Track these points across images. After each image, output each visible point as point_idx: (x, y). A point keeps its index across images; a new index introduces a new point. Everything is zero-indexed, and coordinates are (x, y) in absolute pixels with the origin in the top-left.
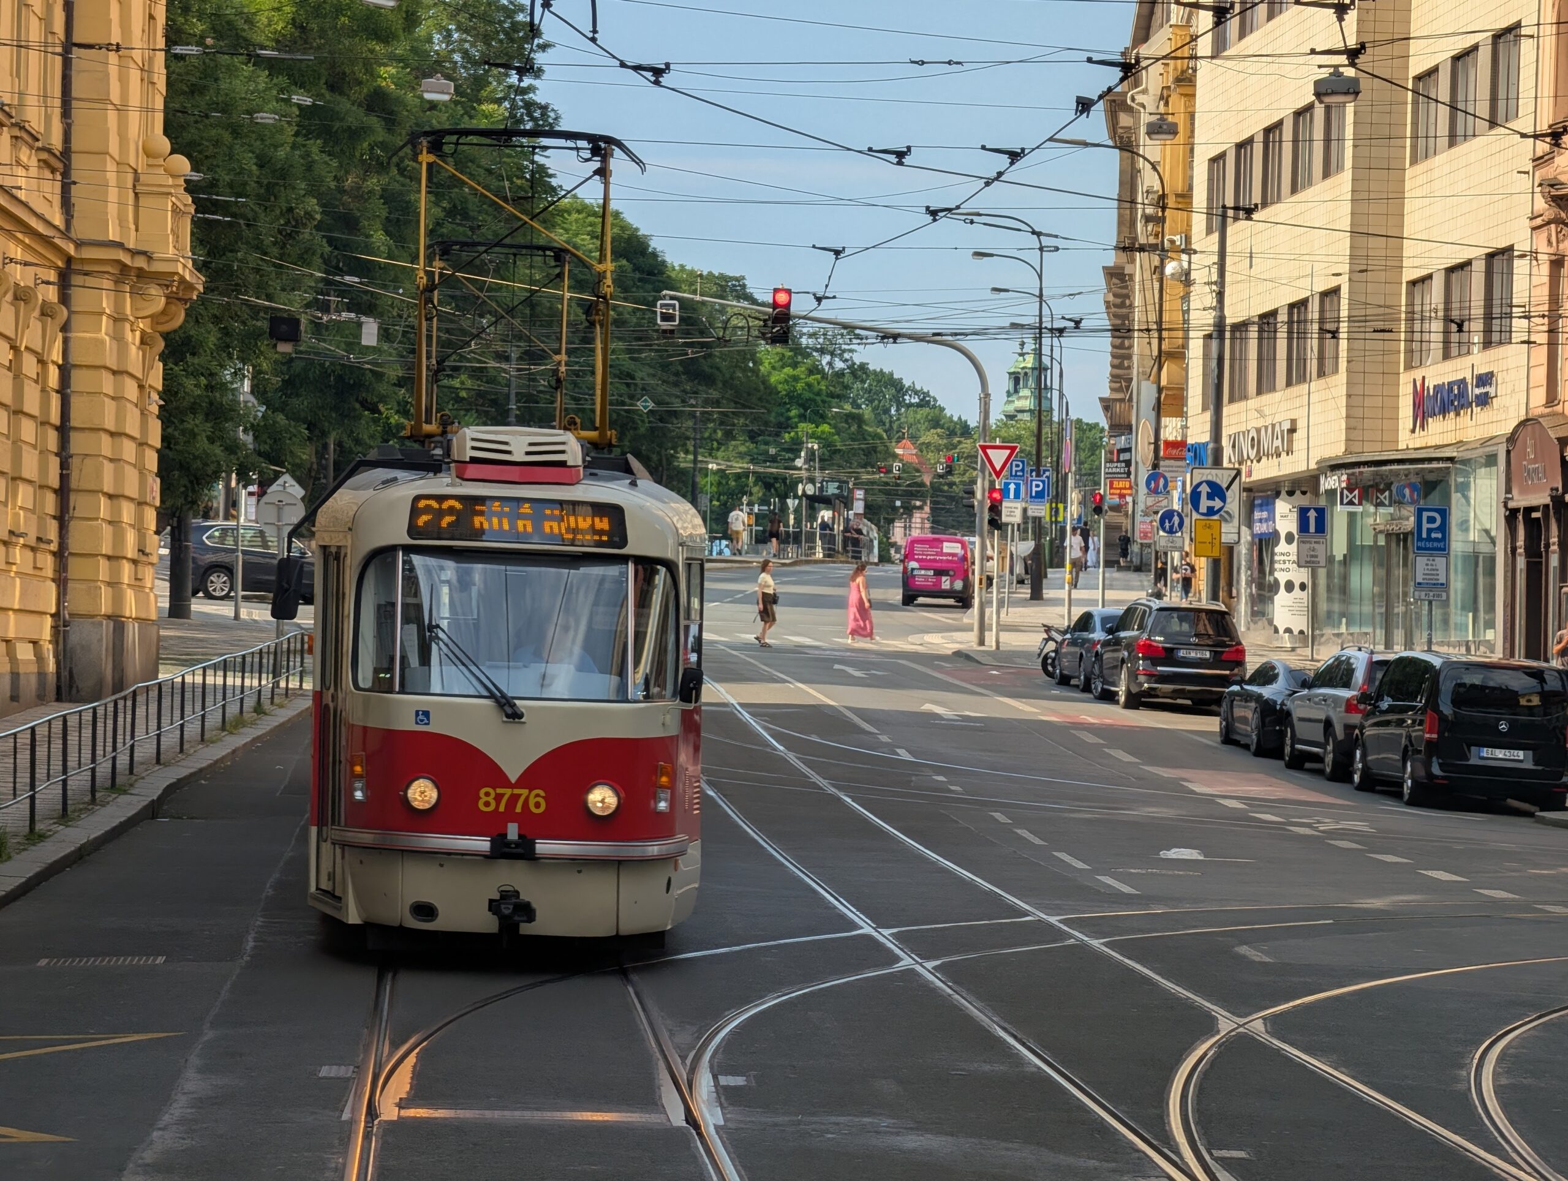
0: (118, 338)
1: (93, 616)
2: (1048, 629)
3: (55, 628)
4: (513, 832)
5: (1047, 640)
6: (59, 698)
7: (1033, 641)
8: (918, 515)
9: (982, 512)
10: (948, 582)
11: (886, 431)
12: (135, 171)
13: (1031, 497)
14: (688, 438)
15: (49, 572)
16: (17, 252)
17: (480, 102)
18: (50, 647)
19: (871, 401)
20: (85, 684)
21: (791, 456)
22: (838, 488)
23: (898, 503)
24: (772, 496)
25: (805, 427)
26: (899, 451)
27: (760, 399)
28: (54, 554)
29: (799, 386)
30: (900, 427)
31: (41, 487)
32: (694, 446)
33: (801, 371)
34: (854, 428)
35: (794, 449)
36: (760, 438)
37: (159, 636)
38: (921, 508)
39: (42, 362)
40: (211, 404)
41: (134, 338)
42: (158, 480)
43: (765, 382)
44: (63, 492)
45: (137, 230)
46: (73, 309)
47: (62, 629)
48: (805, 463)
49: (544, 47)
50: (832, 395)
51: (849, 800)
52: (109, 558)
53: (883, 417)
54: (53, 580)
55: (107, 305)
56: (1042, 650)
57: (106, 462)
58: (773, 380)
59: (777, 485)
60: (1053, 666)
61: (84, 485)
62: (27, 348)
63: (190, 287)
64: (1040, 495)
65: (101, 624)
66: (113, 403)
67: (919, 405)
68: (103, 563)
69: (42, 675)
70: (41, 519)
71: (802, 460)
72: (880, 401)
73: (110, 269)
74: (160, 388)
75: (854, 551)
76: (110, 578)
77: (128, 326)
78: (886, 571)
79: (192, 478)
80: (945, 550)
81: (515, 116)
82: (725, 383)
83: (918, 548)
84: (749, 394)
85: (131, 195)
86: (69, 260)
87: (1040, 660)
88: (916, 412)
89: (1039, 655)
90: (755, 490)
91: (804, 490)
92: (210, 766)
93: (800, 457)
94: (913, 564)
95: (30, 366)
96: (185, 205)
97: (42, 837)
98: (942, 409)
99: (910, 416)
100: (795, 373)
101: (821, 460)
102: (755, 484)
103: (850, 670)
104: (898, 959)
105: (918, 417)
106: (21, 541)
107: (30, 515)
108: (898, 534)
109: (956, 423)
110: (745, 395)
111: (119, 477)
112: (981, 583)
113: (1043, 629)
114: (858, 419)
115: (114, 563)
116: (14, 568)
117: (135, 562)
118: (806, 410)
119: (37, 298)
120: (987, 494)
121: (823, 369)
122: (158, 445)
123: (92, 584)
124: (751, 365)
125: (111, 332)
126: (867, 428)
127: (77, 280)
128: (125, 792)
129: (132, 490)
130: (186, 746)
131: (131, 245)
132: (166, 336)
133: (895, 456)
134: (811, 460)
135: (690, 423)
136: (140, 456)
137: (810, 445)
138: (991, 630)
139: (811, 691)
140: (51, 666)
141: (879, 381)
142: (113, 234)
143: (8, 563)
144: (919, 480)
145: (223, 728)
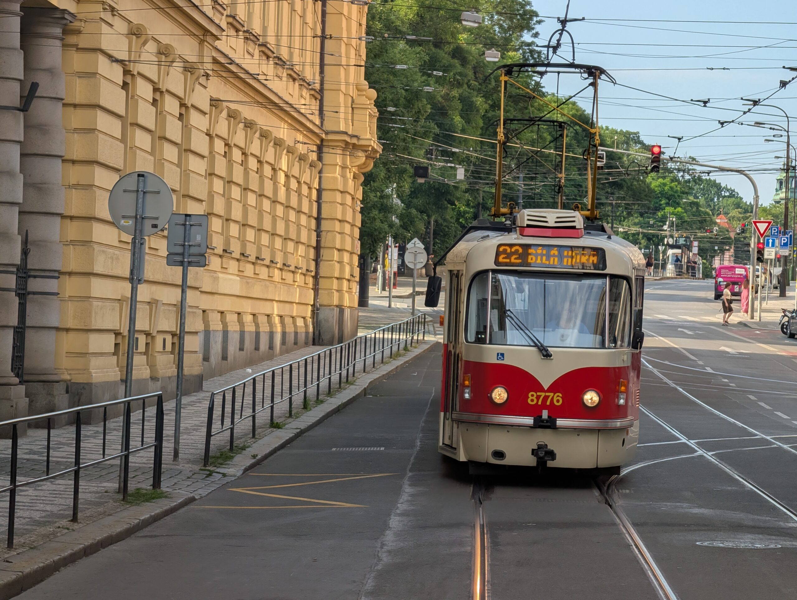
0: (343, 176)
1: (330, 306)
2: (784, 311)
3: (313, 311)
4: (545, 414)
5: (783, 317)
6: (314, 344)
7: (777, 317)
8: (727, 254)
9: (754, 254)
10: (738, 288)
11: (711, 210)
12: (352, 97)
13: (781, 245)
14: (609, 216)
15: (311, 286)
16: (300, 138)
17: (508, 51)
18: (311, 320)
19: (704, 195)
20: (326, 337)
21: (662, 224)
22: (685, 241)
23: (716, 248)
24: (651, 244)
25: (669, 209)
26: (718, 221)
27: (646, 196)
28: (313, 277)
29: (666, 188)
30: (719, 208)
31: (308, 246)
32: (612, 219)
33: (667, 180)
34: (694, 209)
35: (663, 220)
36: (646, 215)
37: (358, 315)
38: (728, 250)
39: (310, 188)
40: (382, 205)
41: (350, 176)
42: (359, 242)
43: (648, 186)
44: (318, 248)
45: (353, 125)
46: (324, 163)
47: (316, 312)
48: (668, 228)
49: (539, 22)
50: (683, 193)
51: (681, 390)
52: (337, 278)
53: (710, 203)
54: (312, 289)
55: (339, 160)
56: (781, 321)
57: (337, 234)
58: (653, 186)
59: (654, 239)
60: (786, 329)
61: (327, 245)
62: (304, 182)
63: (376, 151)
64: (785, 245)
65: (334, 310)
66: (341, 207)
67: (729, 197)
68: (335, 281)
69: (307, 333)
70: (308, 261)
71: (667, 226)
72: (709, 195)
73: (340, 144)
74: (361, 199)
75: (692, 273)
76: (338, 287)
77: (348, 170)
78: (708, 283)
79: (373, 240)
80: (737, 272)
81: (525, 57)
82: (628, 188)
83: (723, 271)
84: (640, 193)
85: (350, 109)
86: (322, 140)
87: (780, 326)
88: (728, 200)
89: (780, 324)
90: (643, 241)
91: (668, 241)
92: (387, 374)
93: (666, 225)
94: (720, 279)
95: (305, 190)
96: (374, 113)
97: (322, 402)
98: (741, 199)
99: (725, 202)
100: (664, 181)
101: (677, 226)
102: (643, 239)
103: (686, 331)
104: (696, 451)
105: (729, 202)
106: (300, 271)
107: (304, 259)
108: (717, 263)
109: (748, 206)
110: (638, 194)
111: (343, 241)
112: (752, 288)
113: (782, 311)
114: (697, 204)
115: (340, 281)
116: (296, 284)
117: (349, 280)
118: (669, 201)
119: (309, 158)
120: (756, 244)
121: (679, 179)
122: (360, 226)
123: (331, 291)
124: (642, 178)
125: (340, 173)
126: (702, 209)
127: (325, 150)
128: (352, 384)
129: (348, 247)
130: (376, 365)
131: (350, 133)
132: (364, 174)
133: (716, 223)
134: (671, 226)
135: (610, 208)
136: (352, 231)
137: (671, 219)
138: (757, 312)
139: (666, 341)
140: (311, 329)
141: (708, 184)
142: (342, 128)
143: (294, 281)
144: (728, 236)
145: (391, 357)
